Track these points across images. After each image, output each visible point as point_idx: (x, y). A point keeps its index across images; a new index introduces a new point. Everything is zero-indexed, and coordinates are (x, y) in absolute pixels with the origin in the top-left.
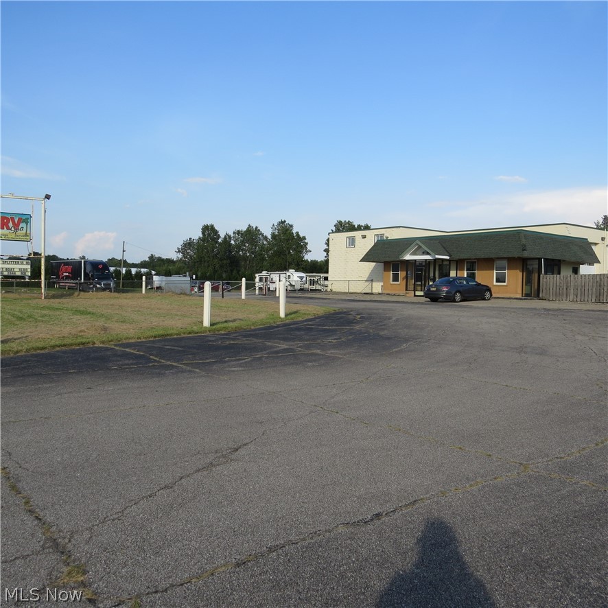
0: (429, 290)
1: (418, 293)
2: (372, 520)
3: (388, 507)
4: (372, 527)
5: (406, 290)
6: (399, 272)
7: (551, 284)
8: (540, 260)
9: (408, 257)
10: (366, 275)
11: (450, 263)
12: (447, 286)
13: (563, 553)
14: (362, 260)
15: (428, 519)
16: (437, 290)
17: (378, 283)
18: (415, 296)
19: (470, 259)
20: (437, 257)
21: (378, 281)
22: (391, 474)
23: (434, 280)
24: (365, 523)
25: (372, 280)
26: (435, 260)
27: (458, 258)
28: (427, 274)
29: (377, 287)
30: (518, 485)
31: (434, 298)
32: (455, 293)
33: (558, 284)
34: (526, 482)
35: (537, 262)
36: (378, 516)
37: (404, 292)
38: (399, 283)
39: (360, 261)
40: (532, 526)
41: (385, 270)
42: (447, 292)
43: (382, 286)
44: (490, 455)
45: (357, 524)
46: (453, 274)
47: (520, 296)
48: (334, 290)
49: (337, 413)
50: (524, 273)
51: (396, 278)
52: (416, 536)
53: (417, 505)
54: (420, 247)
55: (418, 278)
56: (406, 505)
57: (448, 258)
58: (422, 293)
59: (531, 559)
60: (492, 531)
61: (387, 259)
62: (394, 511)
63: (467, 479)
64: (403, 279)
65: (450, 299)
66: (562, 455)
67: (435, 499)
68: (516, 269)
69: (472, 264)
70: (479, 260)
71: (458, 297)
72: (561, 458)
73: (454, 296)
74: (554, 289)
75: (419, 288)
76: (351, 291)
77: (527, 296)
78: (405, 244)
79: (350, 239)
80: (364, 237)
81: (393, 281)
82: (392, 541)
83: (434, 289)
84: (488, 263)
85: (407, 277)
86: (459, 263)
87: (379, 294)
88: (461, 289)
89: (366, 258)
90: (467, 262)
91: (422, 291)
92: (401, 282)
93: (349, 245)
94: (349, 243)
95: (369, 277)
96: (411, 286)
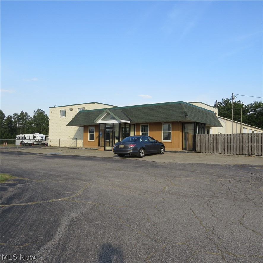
0: (117, 147)
1: (107, 148)
5: (99, 145)
6: (94, 133)
7: (205, 141)
8: (195, 123)
9: (100, 122)
10: (72, 135)
11: (130, 126)
12: (133, 144)
14: (68, 125)
16: (125, 147)
17: (81, 141)
18: (105, 150)
19: (145, 123)
20: (122, 121)
21: (80, 139)
23: (119, 138)
25: (76, 139)
26: (120, 124)
27: (136, 122)
28: (114, 135)
29: (80, 144)
31: (121, 154)
32: (140, 150)
33: (210, 141)
35: (193, 125)
37: (97, 146)
38: (94, 140)
39: (67, 125)
41: (84, 132)
42: (133, 149)
43: (83, 142)
46: (132, 134)
47: (180, 150)
48: (52, 145)
50: (183, 133)
51: (92, 137)
54: (109, 114)
55: (107, 137)
57: (129, 122)
58: (110, 148)
61: (86, 124)
64: (97, 138)
65: (136, 155)
68: (179, 130)
69: (146, 127)
70: (150, 123)
71: (142, 153)
73: (139, 152)
74: (207, 145)
75: (108, 144)
76: (61, 146)
78: (97, 113)
79: (62, 111)
80: (71, 110)
81: (90, 139)
83: (122, 146)
84: (157, 125)
85: (99, 137)
86: (136, 126)
87: (80, 148)
88: (144, 146)
89: (72, 124)
90: (142, 125)
91: (110, 146)
92: (95, 140)
93: (62, 116)
94: (62, 114)
95: (74, 137)
96: (102, 143)
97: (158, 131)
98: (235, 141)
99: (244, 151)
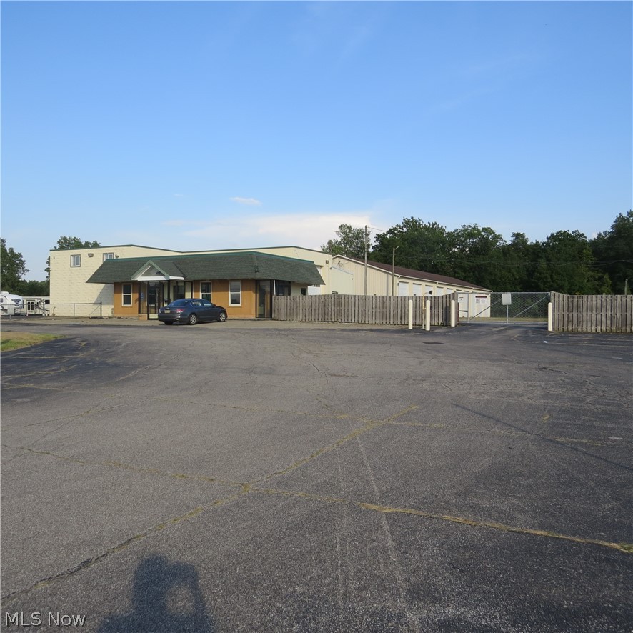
0: (163, 313)
1: (152, 316)
2: (79, 569)
3: (99, 552)
4: (78, 577)
5: (139, 313)
6: (131, 294)
7: (283, 305)
8: (271, 281)
9: (140, 278)
10: (93, 298)
11: (185, 284)
12: (181, 309)
13: (274, 566)
14: (90, 281)
15: (142, 557)
16: (171, 312)
17: (108, 306)
18: (149, 319)
19: (205, 280)
20: (171, 278)
21: (108, 304)
22: (105, 515)
23: (168, 302)
24: (72, 573)
25: (101, 303)
26: (169, 281)
27: (193, 279)
28: (161, 296)
29: (107, 311)
30: (238, 506)
31: (168, 321)
32: (190, 315)
33: (289, 305)
34: (244, 502)
35: (269, 283)
36: (87, 563)
37: (137, 315)
38: (131, 305)
39: (87, 282)
40: (247, 545)
41: (115, 292)
42: (182, 315)
43: (112, 309)
44: (212, 480)
45: (62, 576)
46: (188, 295)
47: (254, 317)
48: (57, 315)
49: (48, 453)
50: (258, 295)
51: (127, 301)
52: (128, 577)
53: (132, 544)
54: (153, 267)
55: (151, 300)
56: (119, 546)
57: (183, 279)
58: (156, 316)
59: (244, 578)
60: (208, 557)
61: (118, 280)
62: (106, 555)
63: (188, 507)
64: (136, 302)
65: (185, 322)
66: (281, 471)
67: (153, 534)
68: (250, 290)
69: (207, 286)
70: (214, 281)
71: (193, 319)
72: (279, 473)
73: (189, 318)
74: (285, 309)
75: (153, 310)
76: (77, 315)
77: (261, 317)
78: (137, 264)
79: (74, 258)
80: (91, 256)
81: (125, 303)
82: (101, 588)
83: (168, 312)
84: (223, 284)
85: (139, 300)
86: (194, 285)
87: (110, 318)
88: (196, 311)
89: (94, 279)
90: (202, 284)
91: (156, 313)
92: (133, 304)
93: (74, 264)
94: (74, 262)
95: (97, 300)
96: (144, 309)
97: (224, 291)
98: (317, 304)
99: (326, 317)
